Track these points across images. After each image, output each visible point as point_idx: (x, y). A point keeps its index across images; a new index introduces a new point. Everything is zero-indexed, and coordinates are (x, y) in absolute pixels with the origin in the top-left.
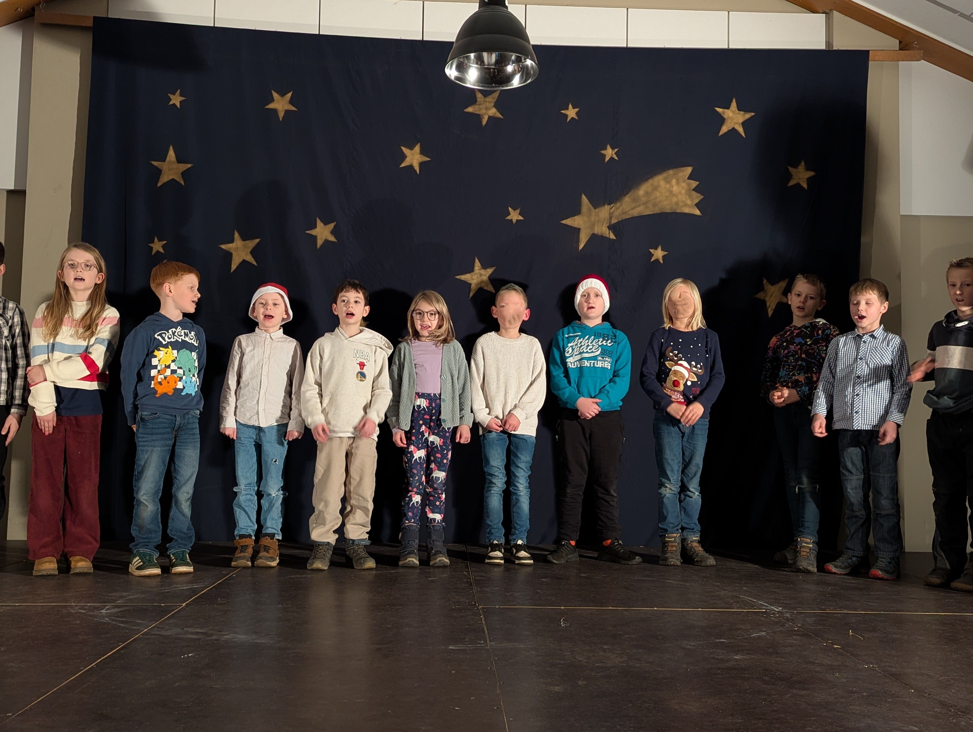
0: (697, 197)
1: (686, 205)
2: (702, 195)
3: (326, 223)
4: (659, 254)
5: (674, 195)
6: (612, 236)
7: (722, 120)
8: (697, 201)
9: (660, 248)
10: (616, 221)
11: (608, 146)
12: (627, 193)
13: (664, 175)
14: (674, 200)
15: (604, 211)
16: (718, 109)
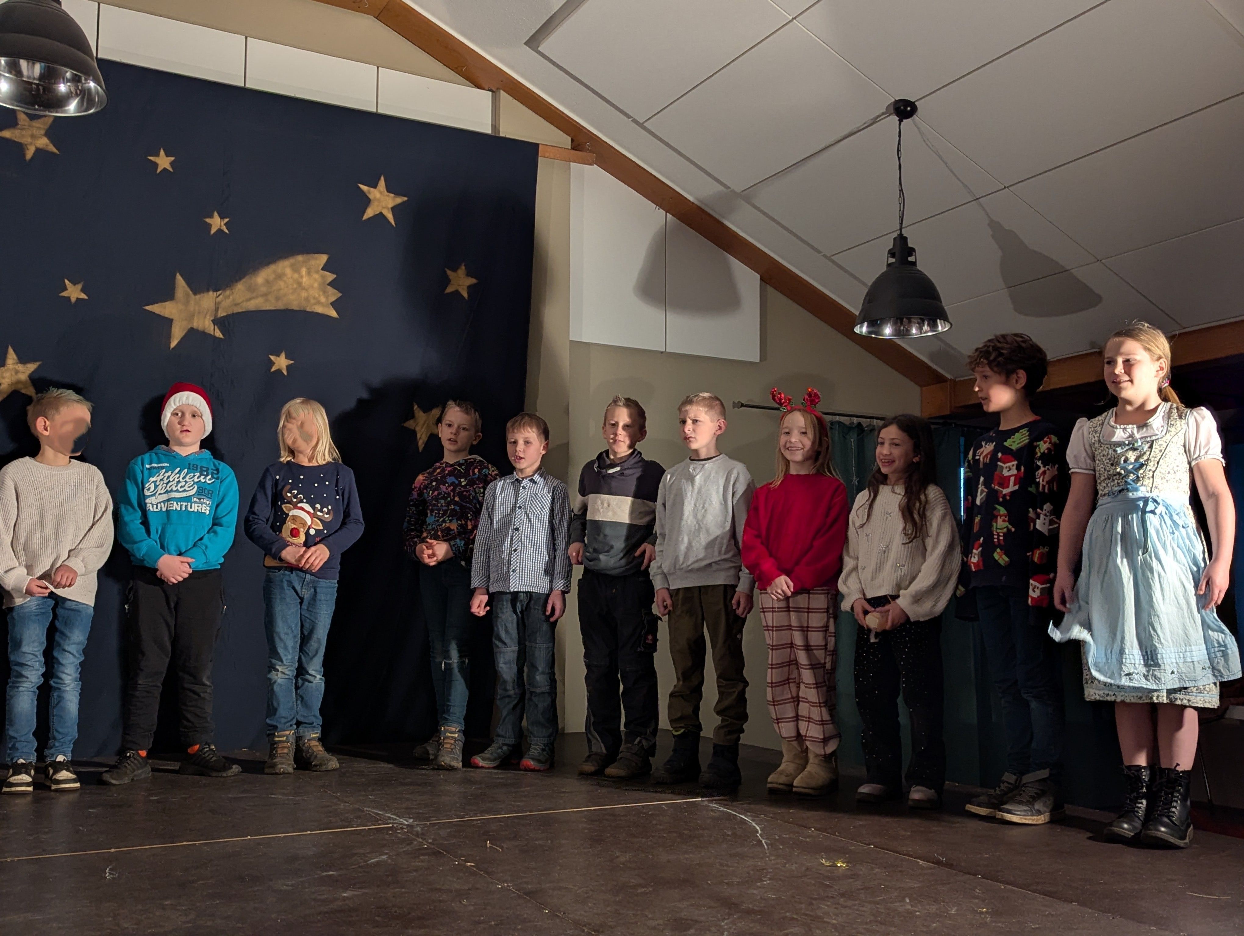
0: (334, 295)
1: (319, 303)
2: (340, 292)
4: (281, 362)
5: (304, 289)
6: (218, 334)
7: (367, 201)
8: (333, 299)
9: (283, 355)
10: (225, 314)
11: (216, 214)
12: (240, 279)
13: (292, 260)
14: (304, 294)
15: (208, 299)
16: (362, 186)
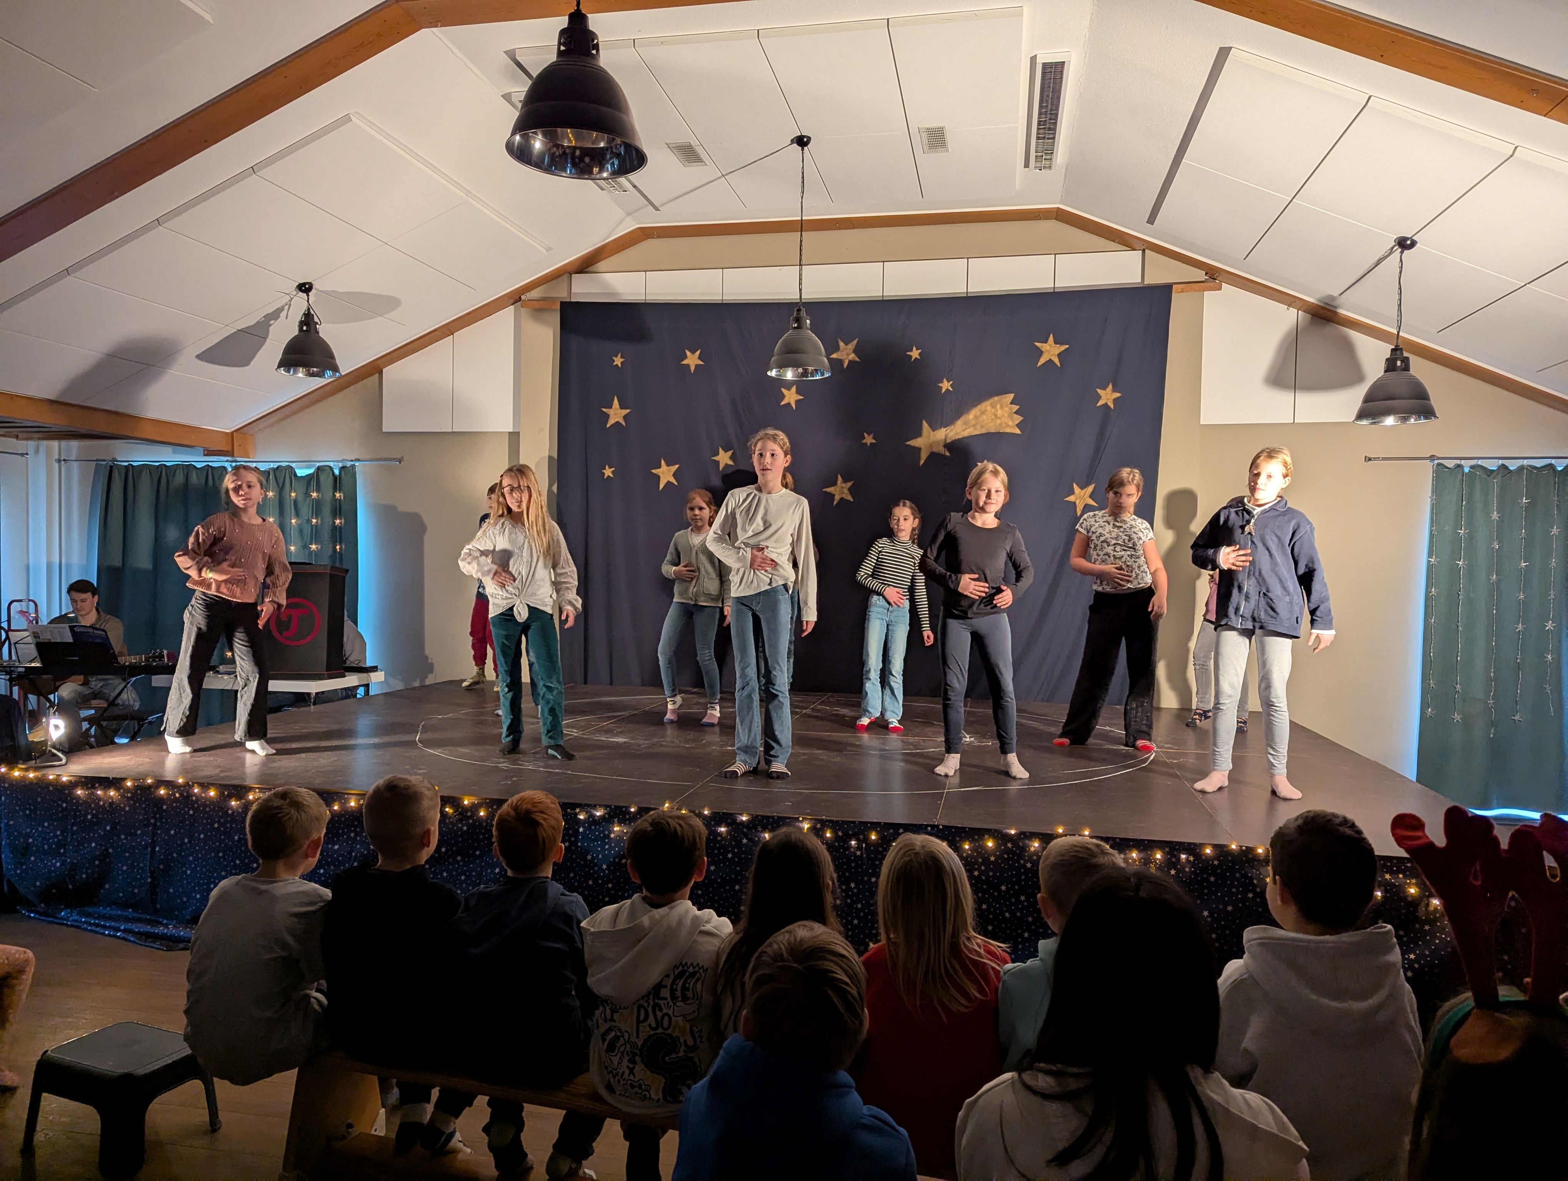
0: (1018, 419)
1: (1008, 426)
2: (1022, 416)
3: (726, 451)
5: (998, 418)
7: (1040, 353)
8: (1017, 422)
10: (949, 441)
11: (945, 380)
12: (960, 417)
13: (991, 401)
14: (998, 421)
15: (941, 432)
16: (1037, 344)
